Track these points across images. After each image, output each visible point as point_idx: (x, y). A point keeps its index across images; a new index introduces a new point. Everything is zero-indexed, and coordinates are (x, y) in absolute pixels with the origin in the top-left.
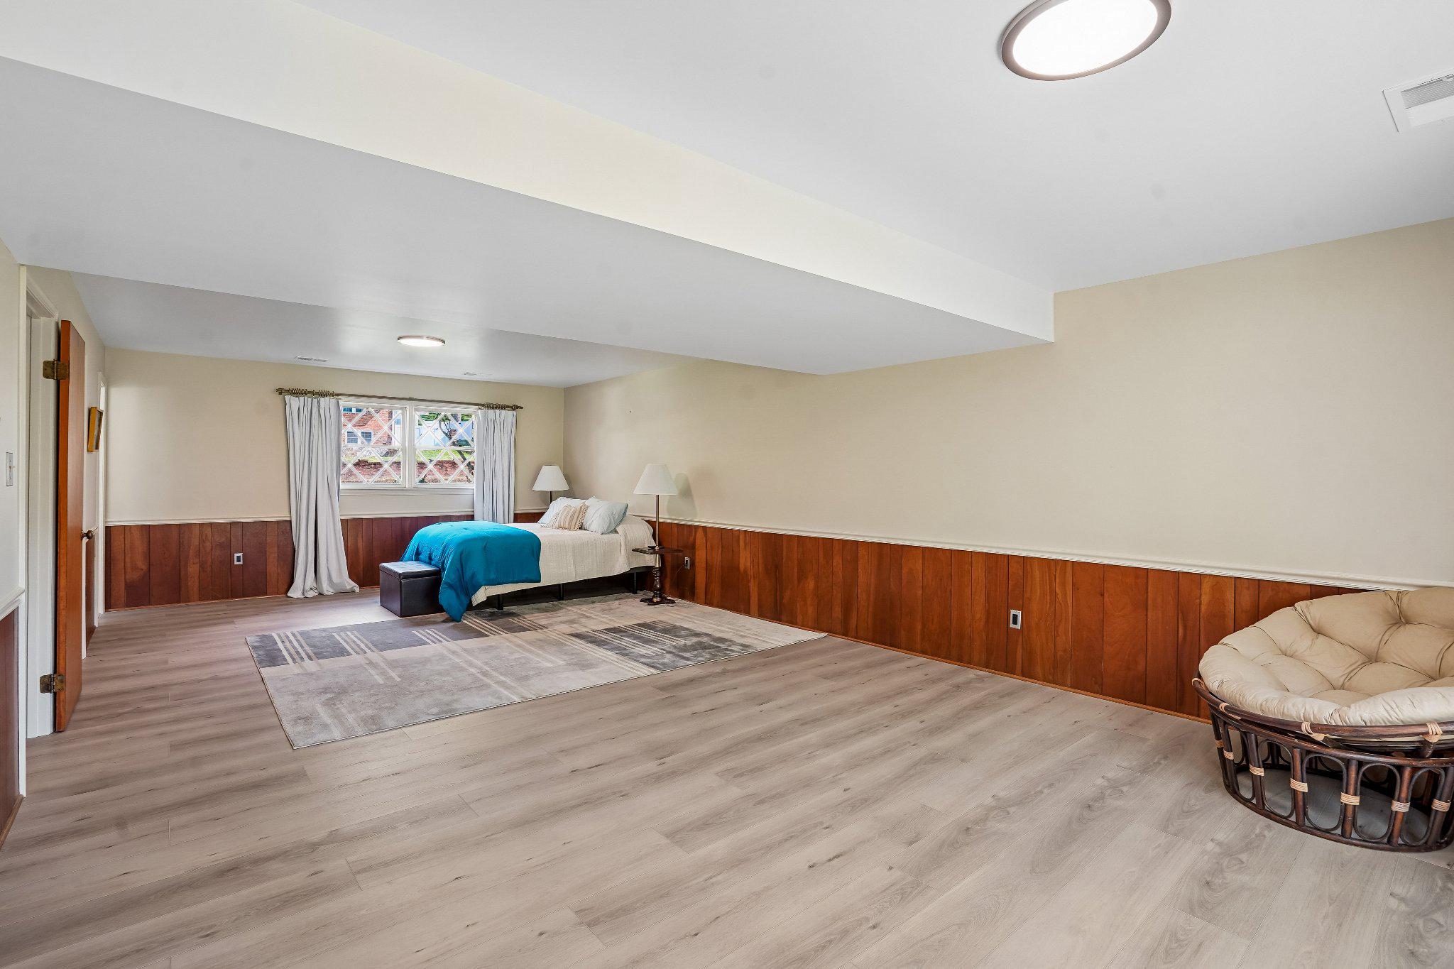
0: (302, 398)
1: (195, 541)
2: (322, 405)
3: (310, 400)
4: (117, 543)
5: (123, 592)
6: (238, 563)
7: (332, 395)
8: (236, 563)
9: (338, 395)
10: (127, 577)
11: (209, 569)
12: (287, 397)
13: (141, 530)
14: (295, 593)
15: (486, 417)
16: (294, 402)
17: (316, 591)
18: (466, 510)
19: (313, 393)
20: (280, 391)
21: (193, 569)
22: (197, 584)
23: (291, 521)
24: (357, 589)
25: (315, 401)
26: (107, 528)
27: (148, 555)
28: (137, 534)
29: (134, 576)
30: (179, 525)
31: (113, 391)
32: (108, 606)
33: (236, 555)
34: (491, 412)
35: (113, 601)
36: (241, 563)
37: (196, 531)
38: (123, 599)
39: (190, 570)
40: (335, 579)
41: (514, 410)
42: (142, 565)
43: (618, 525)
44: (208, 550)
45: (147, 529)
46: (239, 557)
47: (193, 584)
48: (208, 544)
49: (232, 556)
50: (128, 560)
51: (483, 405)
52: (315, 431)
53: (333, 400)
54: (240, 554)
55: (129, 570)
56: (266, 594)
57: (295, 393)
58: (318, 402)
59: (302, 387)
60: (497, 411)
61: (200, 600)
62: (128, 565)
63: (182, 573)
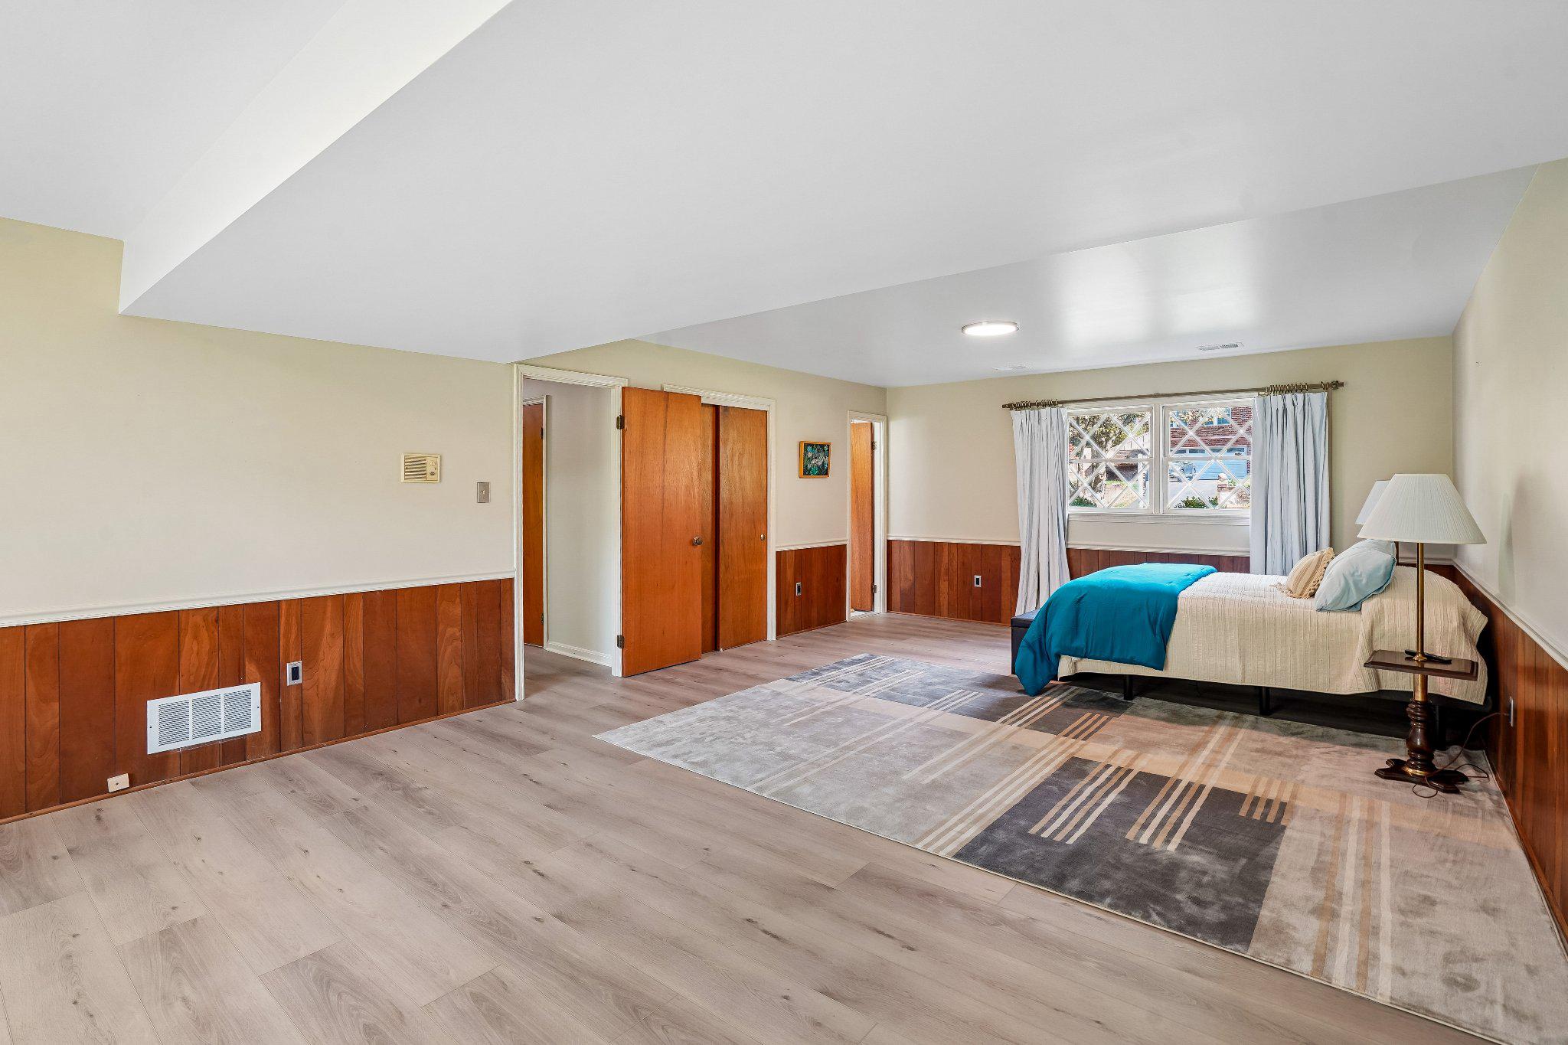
1: (946, 561)
3: (1032, 412)
4: (895, 554)
5: (898, 598)
6: (978, 586)
7: (1055, 404)
8: (975, 585)
9: (1062, 403)
10: (902, 585)
11: (956, 588)
12: (1013, 412)
13: (910, 545)
16: (1018, 416)
20: (1008, 406)
21: (944, 586)
25: (1037, 412)
26: (889, 543)
27: (914, 568)
28: (908, 550)
29: (906, 585)
30: (935, 543)
31: (893, 425)
32: (889, 608)
33: (976, 577)
35: (893, 605)
36: (980, 586)
37: (947, 550)
38: (899, 604)
39: (942, 586)
42: (910, 576)
44: (955, 569)
45: (913, 545)
46: (978, 579)
47: (944, 601)
48: (954, 562)
49: (972, 578)
50: (902, 571)
51: (1263, 390)
54: (979, 577)
55: (903, 580)
56: (1000, 622)
57: (1019, 406)
58: (1039, 413)
61: (948, 616)
62: (902, 575)
63: (936, 588)
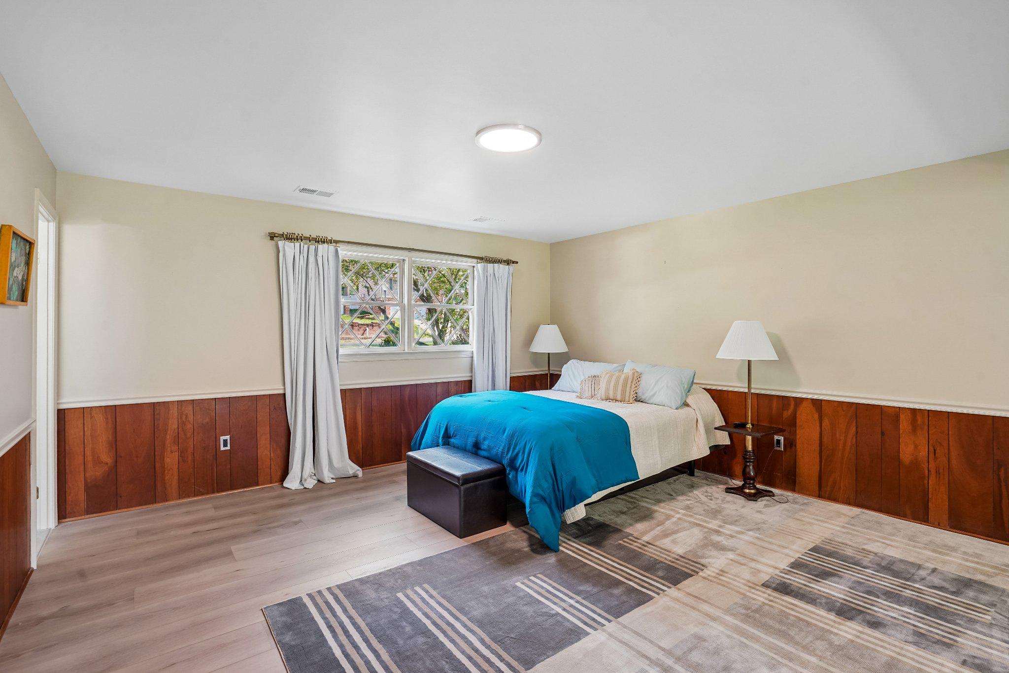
0: (297, 244)
1: (173, 425)
2: (320, 254)
3: (306, 246)
4: (73, 432)
5: (82, 496)
6: (225, 449)
7: (331, 242)
8: (222, 448)
9: (336, 242)
10: (88, 475)
11: (190, 458)
12: (281, 243)
13: (106, 412)
14: (292, 483)
15: (485, 270)
16: (289, 249)
17: (314, 477)
18: (464, 375)
19: (309, 239)
20: (272, 236)
21: (171, 459)
22: (176, 477)
23: (284, 394)
24: (360, 473)
25: (312, 248)
26: (60, 412)
27: (114, 444)
28: (100, 418)
29: (96, 473)
30: (154, 404)
32: (63, 513)
33: (222, 438)
34: (490, 266)
35: (68, 509)
36: (228, 448)
37: (174, 411)
38: (83, 505)
39: (167, 460)
40: (336, 463)
41: (508, 264)
42: (107, 458)
43: (687, 396)
44: (189, 435)
45: (113, 411)
46: (225, 441)
47: (172, 479)
48: (189, 426)
49: (217, 440)
50: (88, 453)
51: (481, 259)
52: (312, 283)
53: (331, 247)
54: (228, 437)
55: (90, 465)
56: (258, 485)
57: (289, 238)
58: (315, 250)
59: (297, 231)
60: (496, 265)
61: (180, 497)
62: (89, 458)
63: (158, 465)
